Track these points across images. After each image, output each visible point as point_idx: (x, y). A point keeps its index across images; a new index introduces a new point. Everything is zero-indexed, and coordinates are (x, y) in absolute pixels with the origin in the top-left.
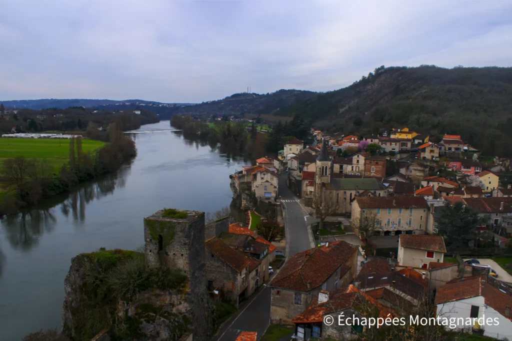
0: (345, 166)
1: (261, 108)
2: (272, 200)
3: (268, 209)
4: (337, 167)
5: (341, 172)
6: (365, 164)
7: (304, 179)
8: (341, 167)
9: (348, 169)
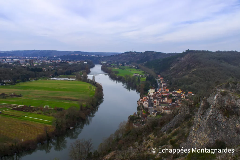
0: (163, 100)
1: (138, 59)
2: (147, 107)
3: (146, 109)
4: (161, 100)
5: (162, 101)
6: (167, 100)
7: (154, 103)
8: (162, 100)
9: (164, 101)
